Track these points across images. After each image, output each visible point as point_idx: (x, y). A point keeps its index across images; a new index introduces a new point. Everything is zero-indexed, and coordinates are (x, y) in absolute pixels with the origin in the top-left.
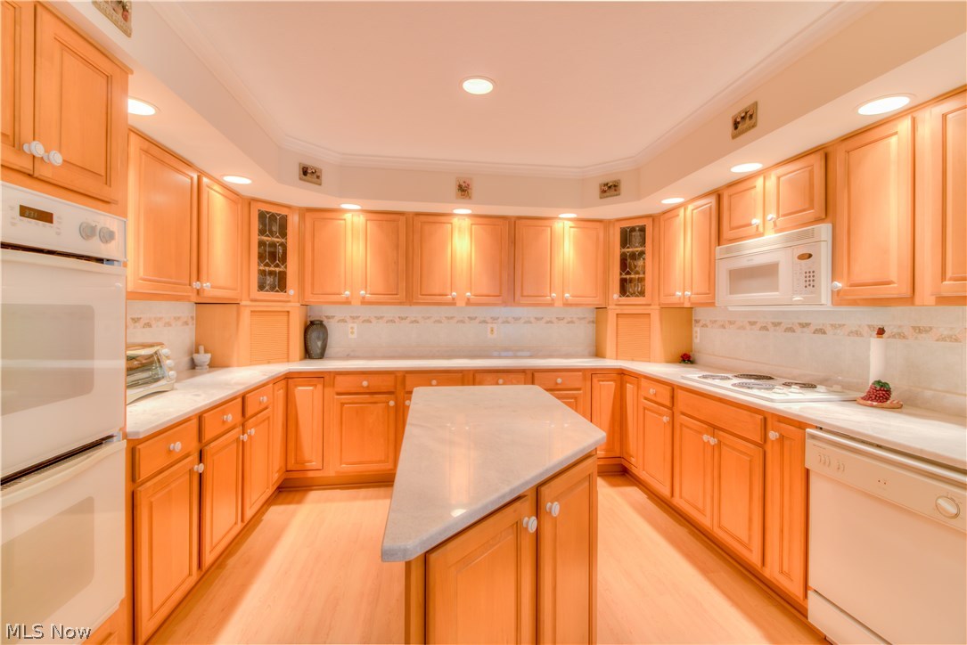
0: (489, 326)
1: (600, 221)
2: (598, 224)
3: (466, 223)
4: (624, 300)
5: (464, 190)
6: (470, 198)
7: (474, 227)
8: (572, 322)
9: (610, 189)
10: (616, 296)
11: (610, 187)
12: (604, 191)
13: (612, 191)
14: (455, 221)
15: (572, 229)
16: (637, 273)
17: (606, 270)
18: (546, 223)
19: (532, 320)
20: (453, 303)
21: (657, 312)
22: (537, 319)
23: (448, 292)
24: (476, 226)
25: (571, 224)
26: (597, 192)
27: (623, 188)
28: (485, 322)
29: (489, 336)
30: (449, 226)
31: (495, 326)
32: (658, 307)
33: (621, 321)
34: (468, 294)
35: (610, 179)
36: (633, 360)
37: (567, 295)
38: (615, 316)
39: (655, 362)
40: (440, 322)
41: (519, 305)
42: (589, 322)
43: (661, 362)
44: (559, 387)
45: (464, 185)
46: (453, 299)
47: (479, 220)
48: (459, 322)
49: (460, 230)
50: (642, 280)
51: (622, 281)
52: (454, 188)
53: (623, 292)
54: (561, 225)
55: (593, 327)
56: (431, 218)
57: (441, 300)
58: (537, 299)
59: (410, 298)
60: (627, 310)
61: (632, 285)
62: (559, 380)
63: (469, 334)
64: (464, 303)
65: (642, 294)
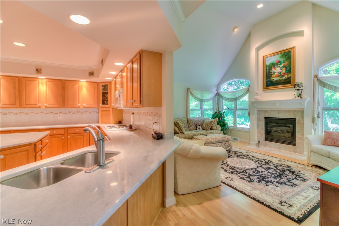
0: (58, 115)
1: (96, 82)
2: (95, 83)
3: (45, 81)
4: (103, 106)
5: (38, 71)
6: (41, 73)
7: (48, 82)
8: (90, 113)
9: (91, 74)
10: (101, 105)
11: (91, 73)
12: (90, 74)
13: (91, 75)
14: (40, 80)
15: (86, 85)
16: (106, 98)
17: (98, 97)
18: (76, 82)
19: (76, 112)
20: (40, 107)
21: (111, 109)
22: (77, 112)
23: (37, 103)
24: (49, 82)
25: (85, 83)
26: (88, 75)
27: (95, 74)
28: (57, 113)
29: (59, 118)
30: (37, 82)
31: (61, 115)
32: (111, 108)
33: (103, 112)
34: (46, 104)
35: (91, 71)
36: (106, 123)
38: (101, 111)
39: (111, 124)
40: (38, 114)
41: (66, 108)
42: (96, 113)
43: (113, 124)
44: (77, 133)
45: (38, 69)
46: (40, 106)
47: (50, 80)
48: (46, 113)
49: (42, 83)
50: (107, 100)
51: (103, 100)
52: (35, 70)
53: (103, 103)
54: (82, 83)
55: (97, 114)
56: (29, 79)
57: (34, 106)
58: (73, 106)
59: (20, 106)
60: (104, 109)
61: (105, 101)
62: (77, 131)
63: (50, 117)
64: (44, 107)
65: (108, 104)
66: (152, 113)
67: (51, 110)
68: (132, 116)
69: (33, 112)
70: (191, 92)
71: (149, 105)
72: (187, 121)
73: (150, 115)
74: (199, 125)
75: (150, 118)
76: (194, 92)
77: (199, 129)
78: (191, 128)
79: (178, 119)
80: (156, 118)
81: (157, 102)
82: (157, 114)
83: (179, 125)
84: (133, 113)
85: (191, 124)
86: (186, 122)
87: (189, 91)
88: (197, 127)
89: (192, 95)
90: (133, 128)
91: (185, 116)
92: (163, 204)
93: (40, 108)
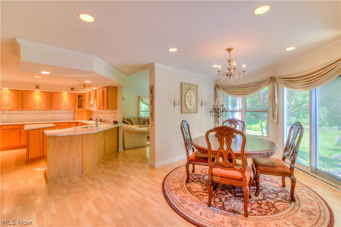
0: (46, 115)
2: (73, 94)
3: (39, 93)
4: (79, 109)
5: (37, 87)
6: (39, 89)
7: (41, 94)
8: (68, 113)
9: (72, 89)
10: (77, 108)
13: (73, 89)
14: (36, 92)
17: (75, 103)
18: (61, 93)
22: (59, 113)
25: (66, 94)
26: (70, 89)
27: (75, 89)
28: (45, 114)
29: (46, 117)
30: (34, 93)
31: (48, 115)
32: (85, 110)
34: (39, 108)
35: (72, 87)
36: (80, 120)
37: (66, 108)
38: (77, 112)
41: (53, 110)
46: (35, 109)
47: (42, 92)
48: (37, 114)
49: (37, 94)
50: (82, 105)
51: (78, 105)
52: (35, 87)
53: (79, 107)
54: (64, 94)
55: (74, 114)
56: (28, 92)
57: (32, 109)
58: (58, 109)
59: (23, 109)
60: (79, 111)
61: (80, 106)
62: (62, 124)
63: (40, 116)
64: (38, 110)
65: (82, 108)
66: (113, 113)
67: (41, 112)
68: (101, 114)
69: (28, 113)
70: (141, 99)
71: (111, 109)
72: (138, 118)
73: (112, 114)
74: (146, 122)
75: (112, 115)
76: (143, 99)
77: (146, 124)
78: (141, 123)
79: (132, 117)
80: (115, 115)
81: (115, 108)
82: (115, 113)
83: (131, 121)
84: (102, 113)
85: (141, 121)
86: (137, 120)
87: (140, 98)
88: (144, 123)
89: (143, 101)
90: (102, 121)
91: (137, 116)
92: (118, 151)
93: (36, 110)
